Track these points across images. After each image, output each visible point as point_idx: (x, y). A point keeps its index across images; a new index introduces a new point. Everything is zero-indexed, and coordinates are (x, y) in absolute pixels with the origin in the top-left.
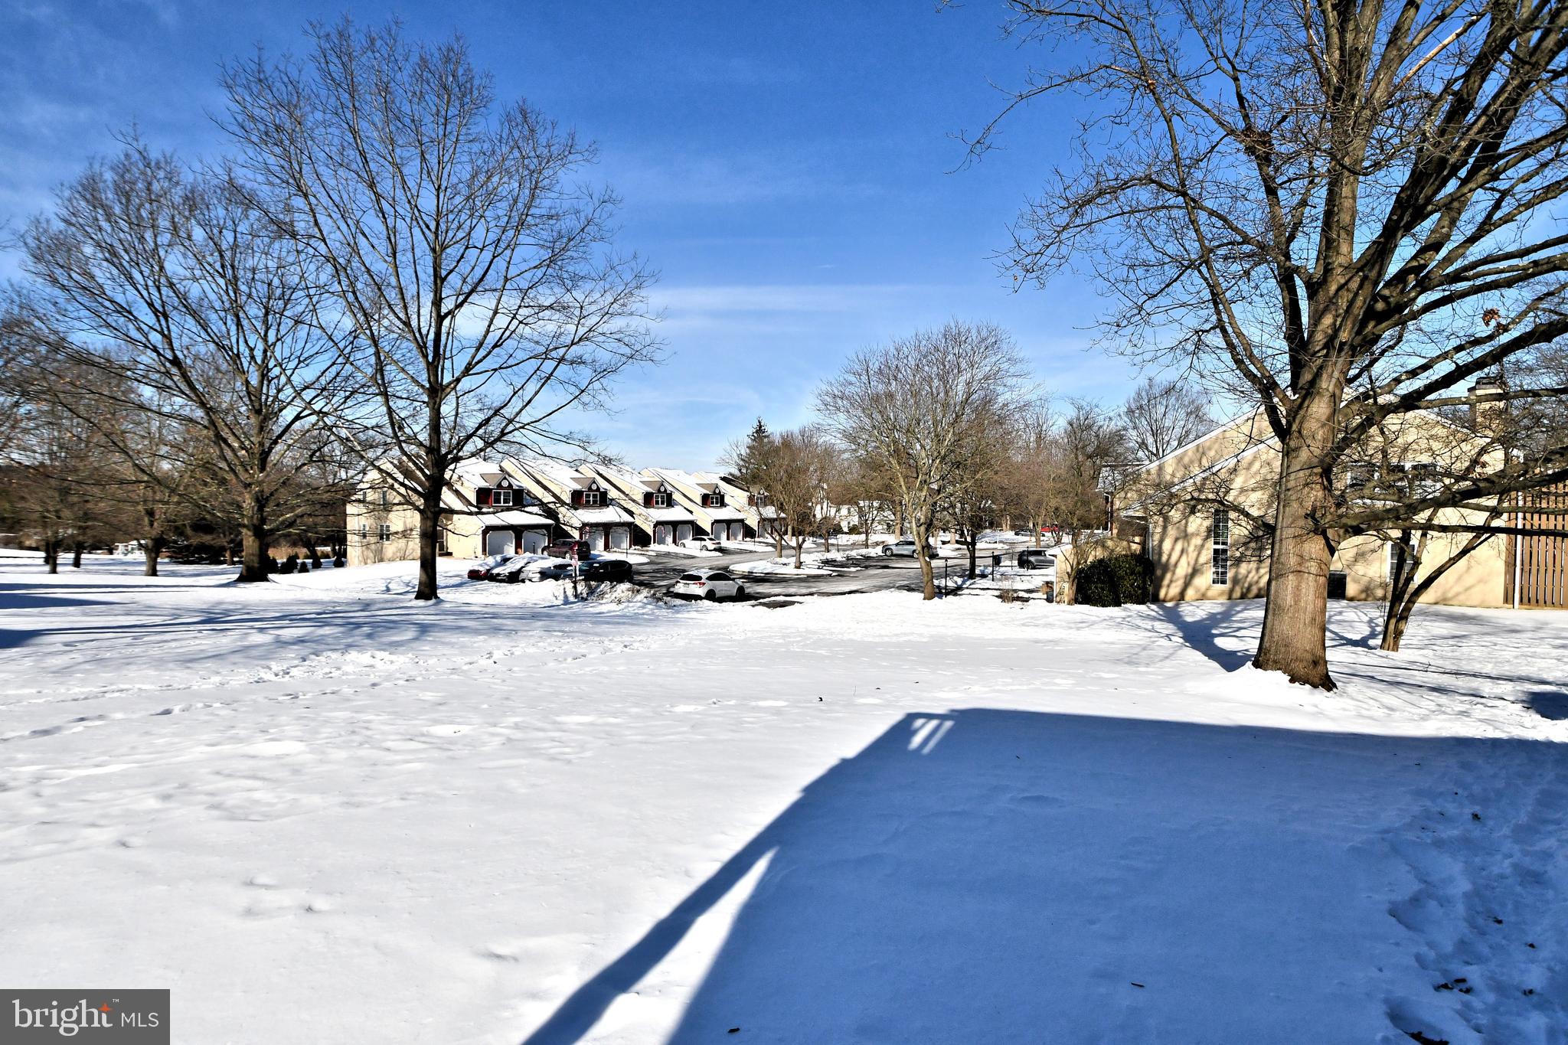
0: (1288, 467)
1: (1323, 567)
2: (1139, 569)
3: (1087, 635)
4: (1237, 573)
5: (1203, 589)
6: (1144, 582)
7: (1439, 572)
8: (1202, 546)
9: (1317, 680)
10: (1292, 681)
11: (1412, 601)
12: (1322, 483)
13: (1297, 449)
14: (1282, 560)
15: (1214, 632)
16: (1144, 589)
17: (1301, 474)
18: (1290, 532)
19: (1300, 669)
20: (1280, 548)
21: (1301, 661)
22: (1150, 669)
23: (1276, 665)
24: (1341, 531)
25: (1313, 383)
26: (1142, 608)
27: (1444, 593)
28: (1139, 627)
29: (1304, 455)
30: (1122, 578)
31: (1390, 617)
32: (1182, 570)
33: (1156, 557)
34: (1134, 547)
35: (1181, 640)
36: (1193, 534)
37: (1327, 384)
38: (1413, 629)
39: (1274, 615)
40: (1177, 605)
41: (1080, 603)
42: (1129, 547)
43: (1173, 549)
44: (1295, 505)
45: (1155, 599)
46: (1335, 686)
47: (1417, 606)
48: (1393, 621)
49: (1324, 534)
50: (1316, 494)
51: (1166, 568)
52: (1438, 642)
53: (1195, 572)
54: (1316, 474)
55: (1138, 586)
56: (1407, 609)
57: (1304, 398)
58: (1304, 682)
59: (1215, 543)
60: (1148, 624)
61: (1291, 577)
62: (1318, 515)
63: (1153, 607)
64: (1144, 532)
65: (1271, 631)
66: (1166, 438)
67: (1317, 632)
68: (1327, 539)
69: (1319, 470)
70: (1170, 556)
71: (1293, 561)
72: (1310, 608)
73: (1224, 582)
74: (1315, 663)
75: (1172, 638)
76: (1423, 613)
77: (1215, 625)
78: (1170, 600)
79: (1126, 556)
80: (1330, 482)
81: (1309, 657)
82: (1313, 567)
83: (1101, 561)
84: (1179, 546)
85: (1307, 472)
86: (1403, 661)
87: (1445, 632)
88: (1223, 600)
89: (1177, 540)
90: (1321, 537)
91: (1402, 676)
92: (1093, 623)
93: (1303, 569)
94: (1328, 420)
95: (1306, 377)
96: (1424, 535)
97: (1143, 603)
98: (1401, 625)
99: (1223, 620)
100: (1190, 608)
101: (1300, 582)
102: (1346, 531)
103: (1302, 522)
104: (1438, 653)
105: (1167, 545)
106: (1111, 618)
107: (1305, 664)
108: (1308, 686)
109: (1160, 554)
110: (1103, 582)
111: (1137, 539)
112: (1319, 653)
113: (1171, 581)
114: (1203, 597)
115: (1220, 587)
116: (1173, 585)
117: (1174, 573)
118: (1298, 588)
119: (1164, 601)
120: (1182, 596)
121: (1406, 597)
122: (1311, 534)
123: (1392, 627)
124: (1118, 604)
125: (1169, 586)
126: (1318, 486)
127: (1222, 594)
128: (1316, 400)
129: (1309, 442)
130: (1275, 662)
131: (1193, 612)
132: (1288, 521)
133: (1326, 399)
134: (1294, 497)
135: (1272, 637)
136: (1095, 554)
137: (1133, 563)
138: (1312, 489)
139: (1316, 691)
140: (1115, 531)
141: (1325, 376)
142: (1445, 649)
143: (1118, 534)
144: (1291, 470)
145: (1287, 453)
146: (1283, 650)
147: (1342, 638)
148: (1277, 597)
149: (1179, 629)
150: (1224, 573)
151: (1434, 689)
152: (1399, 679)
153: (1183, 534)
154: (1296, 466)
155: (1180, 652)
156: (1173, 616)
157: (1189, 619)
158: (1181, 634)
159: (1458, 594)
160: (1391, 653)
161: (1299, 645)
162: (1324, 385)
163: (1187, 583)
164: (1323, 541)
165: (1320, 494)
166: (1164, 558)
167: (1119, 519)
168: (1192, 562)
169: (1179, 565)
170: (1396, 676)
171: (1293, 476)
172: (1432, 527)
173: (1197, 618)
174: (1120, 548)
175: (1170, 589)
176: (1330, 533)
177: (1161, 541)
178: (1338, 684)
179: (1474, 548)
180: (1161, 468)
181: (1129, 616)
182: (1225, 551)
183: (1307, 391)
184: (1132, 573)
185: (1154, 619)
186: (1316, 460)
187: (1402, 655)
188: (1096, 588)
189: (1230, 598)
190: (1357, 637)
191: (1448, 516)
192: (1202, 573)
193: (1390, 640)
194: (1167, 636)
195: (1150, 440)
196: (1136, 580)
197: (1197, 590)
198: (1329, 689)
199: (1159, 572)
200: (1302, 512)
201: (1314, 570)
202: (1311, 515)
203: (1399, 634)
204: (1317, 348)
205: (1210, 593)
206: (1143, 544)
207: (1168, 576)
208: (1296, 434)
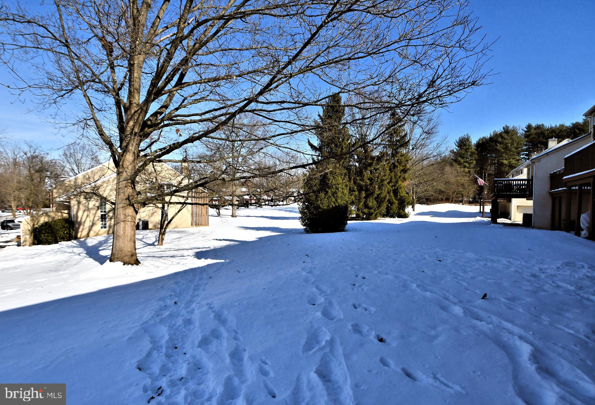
0: (119, 179)
1: (133, 218)
2: (66, 225)
3: (37, 260)
4: (110, 223)
5: (97, 231)
6: (70, 231)
7: (173, 218)
8: (96, 213)
9: (133, 262)
10: (124, 264)
11: (166, 228)
12: (132, 186)
13: (122, 172)
14: (118, 217)
15: (100, 249)
16: (70, 234)
17: (124, 182)
18: (121, 205)
19: (127, 259)
20: (117, 212)
21: (127, 256)
22: (66, 272)
23: (118, 259)
24: (139, 205)
25: (126, 147)
26: (69, 243)
27: (177, 224)
28: (66, 252)
29: (125, 175)
30: (58, 230)
31: (160, 234)
32: (88, 224)
33: (75, 219)
34: (65, 215)
35: (85, 255)
36: (91, 209)
37: (132, 148)
38: (166, 237)
39: (116, 239)
40: (86, 240)
41: (36, 244)
42: (62, 215)
43: (83, 215)
44: (122, 195)
45: (76, 238)
46: (140, 263)
47: (167, 230)
48: (161, 235)
49: (133, 206)
50: (130, 190)
51: (80, 224)
52: (174, 240)
53: (93, 224)
54: (129, 183)
55: (67, 233)
56: (165, 231)
57: (124, 152)
58: (129, 264)
59: (101, 212)
60: (70, 250)
61: (122, 223)
62: (131, 198)
63: (75, 242)
64: (69, 208)
65: (116, 246)
66: (83, 168)
67: (132, 244)
68: (134, 208)
69: (130, 181)
70: (81, 218)
71: (122, 217)
72: (129, 235)
73: (105, 228)
74: (132, 255)
75: (81, 254)
76: (170, 231)
77: (100, 246)
78: (83, 237)
79: (60, 220)
80: (134, 186)
81: (130, 254)
82: (129, 219)
83: (46, 223)
84: (86, 214)
85: (126, 182)
86: (164, 249)
87: (176, 237)
88: (106, 235)
89: (84, 211)
90: (132, 207)
91: (164, 254)
92: (42, 254)
93: (126, 220)
94: (133, 162)
95: (124, 144)
96: (168, 206)
97: (70, 240)
98: (163, 237)
99: (104, 243)
100: (92, 240)
101: (125, 225)
102: (141, 205)
103: (124, 202)
104: (174, 244)
105: (80, 214)
106: (52, 250)
107: (129, 257)
108: (130, 265)
109: (77, 218)
110: (48, 233)
111: (66, 211)
112: (133, 251)
113: (83, 229)
114: (97, 235)
115: (104, 229)
116: (84, 231)
117: (84, 226)
118: (124, 227)
119: (80, 238)
120: (88, 235)
121: (164, 227)
122: (128, 206)
123: (160, 237)
124: (57, 242)
125: (82, 231)
126: (130, 187)
127: (105, 232)
128: (128, 154)
129: (126, 170)
130: (118, 258)
131: (91, 242)
132: (120, 201)
133: (131, 154)
134: (121, 192)
135: (116, 248)
136: (43, 220)
137: (64, 223)
138: (128, 188)
139: (133, 266)
140: (54, 208)
141: (130, 144)
142: (176, 243)
143: (56, 209)
144: (120, 181)
145: (119, 173)
146: (120, 253)
147: (147, 243)
148: (117, 232)
149: (85, 250)
150: (105, 224)
151: (172, 257)
152: (162, 255)
153: (87, 209)
154: (122, 179)
155: (83, 261)
156: (83, 245)
157: (90, 245)
158: (85, 252)
159: (180, 225)
160: (161, 247)
161: (126, 250)
162: (130, 148)
163: (90, 229)
164: (133, 209)
165: (131, 190)
166: (79, 219)
167: (56, 202)
168: (92, 220)
169: (86, 222)
170: (161, 254)
171: (121, 183)
172: (171, 203)
173: (94, 244)
174: (58, 216)
175: (82, 233)
176: (135, 205)
177: (77, 212)
178: (141, 262)
179: (181, 210)
180: (76, 179)
181: (62, 248)
182: (105, 215)
183: (125, 150)
184: (64, 227)
185: (74, 247)
186: (129, 177)
187: (164, 246)
188: (45, 236)
189: (108, 234)
190: (151, 242)
191: (174, 199)
192: (96, 225)
193: (160, 242)
194: (79, 254)
195: (75, 168)
196: (65, 230)
197: (95, 232)
198: (138, 265)
199: (77, 226)
200: (125, 197)
201: (130, 220)
202: (128, 199)
203: (163, 239)
204: (128, 134)
205: (100, 233)
206: (69, 214)
207: (81, 227)
208: (121, 166)
